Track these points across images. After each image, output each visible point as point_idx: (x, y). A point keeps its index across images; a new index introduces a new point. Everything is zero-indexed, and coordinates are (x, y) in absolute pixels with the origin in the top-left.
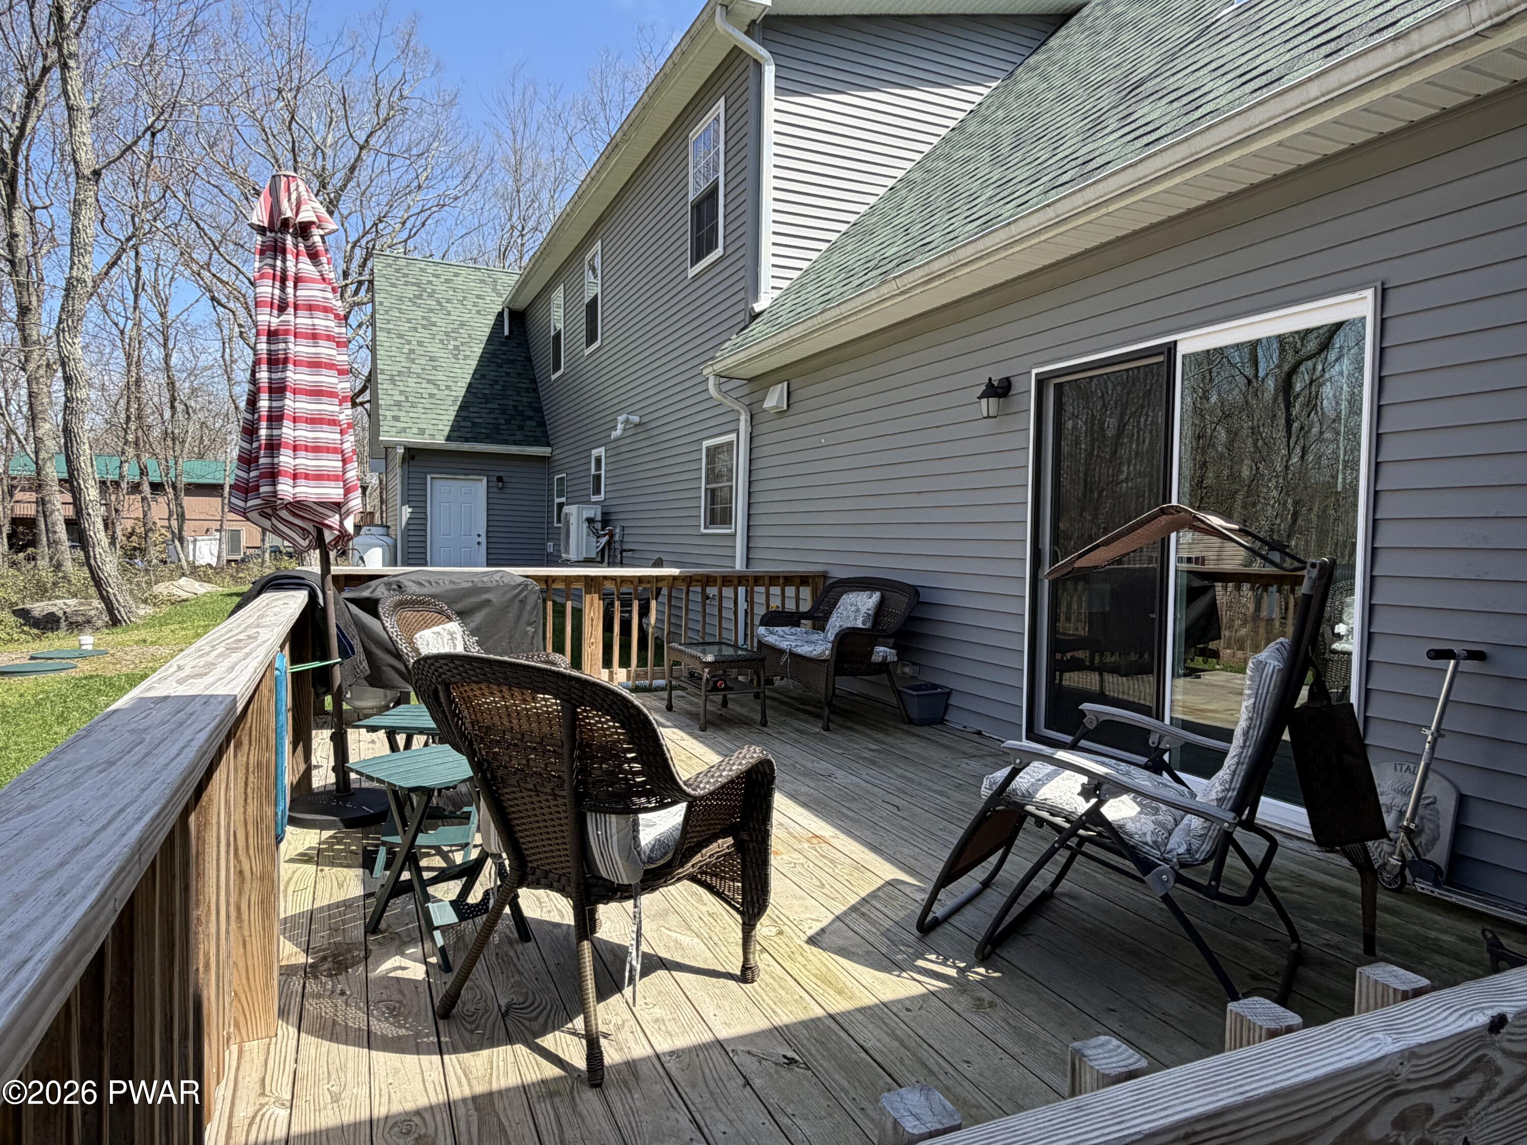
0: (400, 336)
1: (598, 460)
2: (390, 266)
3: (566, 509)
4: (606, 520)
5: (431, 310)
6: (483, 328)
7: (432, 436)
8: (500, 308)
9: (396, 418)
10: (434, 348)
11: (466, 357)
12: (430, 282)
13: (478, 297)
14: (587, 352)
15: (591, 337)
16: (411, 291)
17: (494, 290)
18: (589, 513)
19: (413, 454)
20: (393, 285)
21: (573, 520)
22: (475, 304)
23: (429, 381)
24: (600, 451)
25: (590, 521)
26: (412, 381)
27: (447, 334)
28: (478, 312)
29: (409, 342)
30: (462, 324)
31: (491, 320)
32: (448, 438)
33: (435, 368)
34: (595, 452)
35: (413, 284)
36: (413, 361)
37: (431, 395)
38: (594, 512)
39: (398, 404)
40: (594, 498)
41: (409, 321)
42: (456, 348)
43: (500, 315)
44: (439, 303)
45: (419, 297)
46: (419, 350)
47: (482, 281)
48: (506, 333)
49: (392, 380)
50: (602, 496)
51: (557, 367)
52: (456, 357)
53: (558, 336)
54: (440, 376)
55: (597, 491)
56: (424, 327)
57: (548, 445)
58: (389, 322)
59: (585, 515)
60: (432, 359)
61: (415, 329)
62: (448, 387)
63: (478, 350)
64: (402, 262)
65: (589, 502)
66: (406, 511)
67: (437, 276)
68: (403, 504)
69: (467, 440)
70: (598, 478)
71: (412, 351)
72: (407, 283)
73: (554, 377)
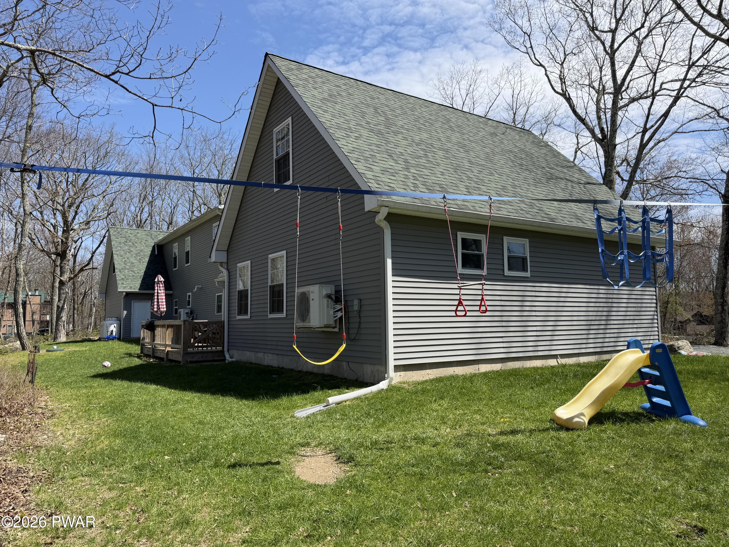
0: (121, 256)
1: (189, 296)
2: (115, 231)
3: (179, 310)
4: (192, 313)
5: (131, 246)
6: (148, 251)
7: (134, 289)
8: (153, 244)
9: (123, 284)
10: (133, 260)
11: (143, 262)
12: (129, 236)
13: (146, 241)
14: (186, 265)
15: (187, 262)
16: (123, 240)
17: (151, 238)
18: (187, 311)
19: (129, 295)
20: (117, 238)
21: (182, 313)
22: (145, 243)
23: (132, 271)
24: (190, 294)
25: (187, 313)
26: (126, 271)
27: (136, 254)
28: (146, 246)
29: (124, 258)
30: (141, 251)
31: (151, 249)
32: (139, 289)
33: (133, 266)
34: (188, 294)
35: (124, 237)
36: (126, 264)
37: (133, 276)
38: (188, 311)
39: (123, 279)
40: (188, 307)
41: (124, 251)
42: (140, 259)
43: (154, 247)
44: (133, 244)
45: (126, 242)
46: (128, 261)
47: (147, 235)
48: (156, 253)
49: (120, 271)
50: (190, 306)
51: (175, 267)
52: (140, 262)
53: (175, 258)
54: (135, 269)
55: (189, 305)
56: (129, 252)
57: (172, 290)
58: (117, 251)
59: (186, 311)
60: (132, 263)
61: (126, 253)
62: (138, 273)
63: (147, 259)
64: (119, 230)
65: (186, 308)
66: (125, 312)
67: (131, 234)
68: (124, 310)
69: (145, 290)
70: (189, 301)
71: (125, 261)
72: (121, 237)
73: (174, 270)
